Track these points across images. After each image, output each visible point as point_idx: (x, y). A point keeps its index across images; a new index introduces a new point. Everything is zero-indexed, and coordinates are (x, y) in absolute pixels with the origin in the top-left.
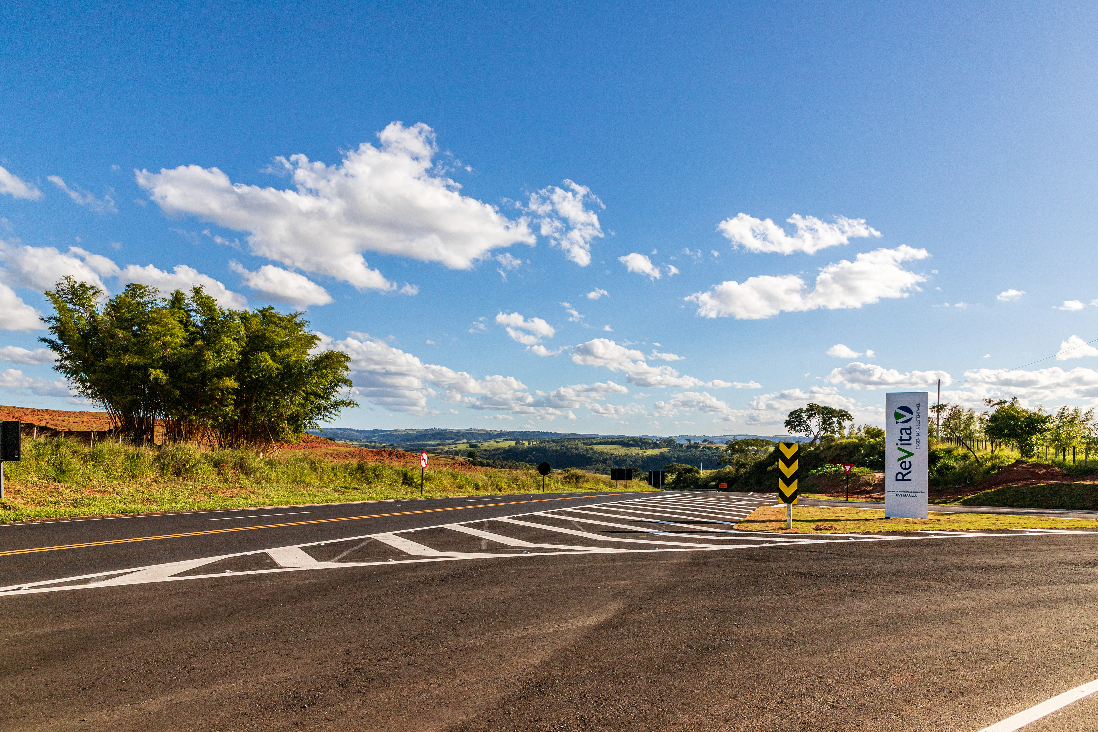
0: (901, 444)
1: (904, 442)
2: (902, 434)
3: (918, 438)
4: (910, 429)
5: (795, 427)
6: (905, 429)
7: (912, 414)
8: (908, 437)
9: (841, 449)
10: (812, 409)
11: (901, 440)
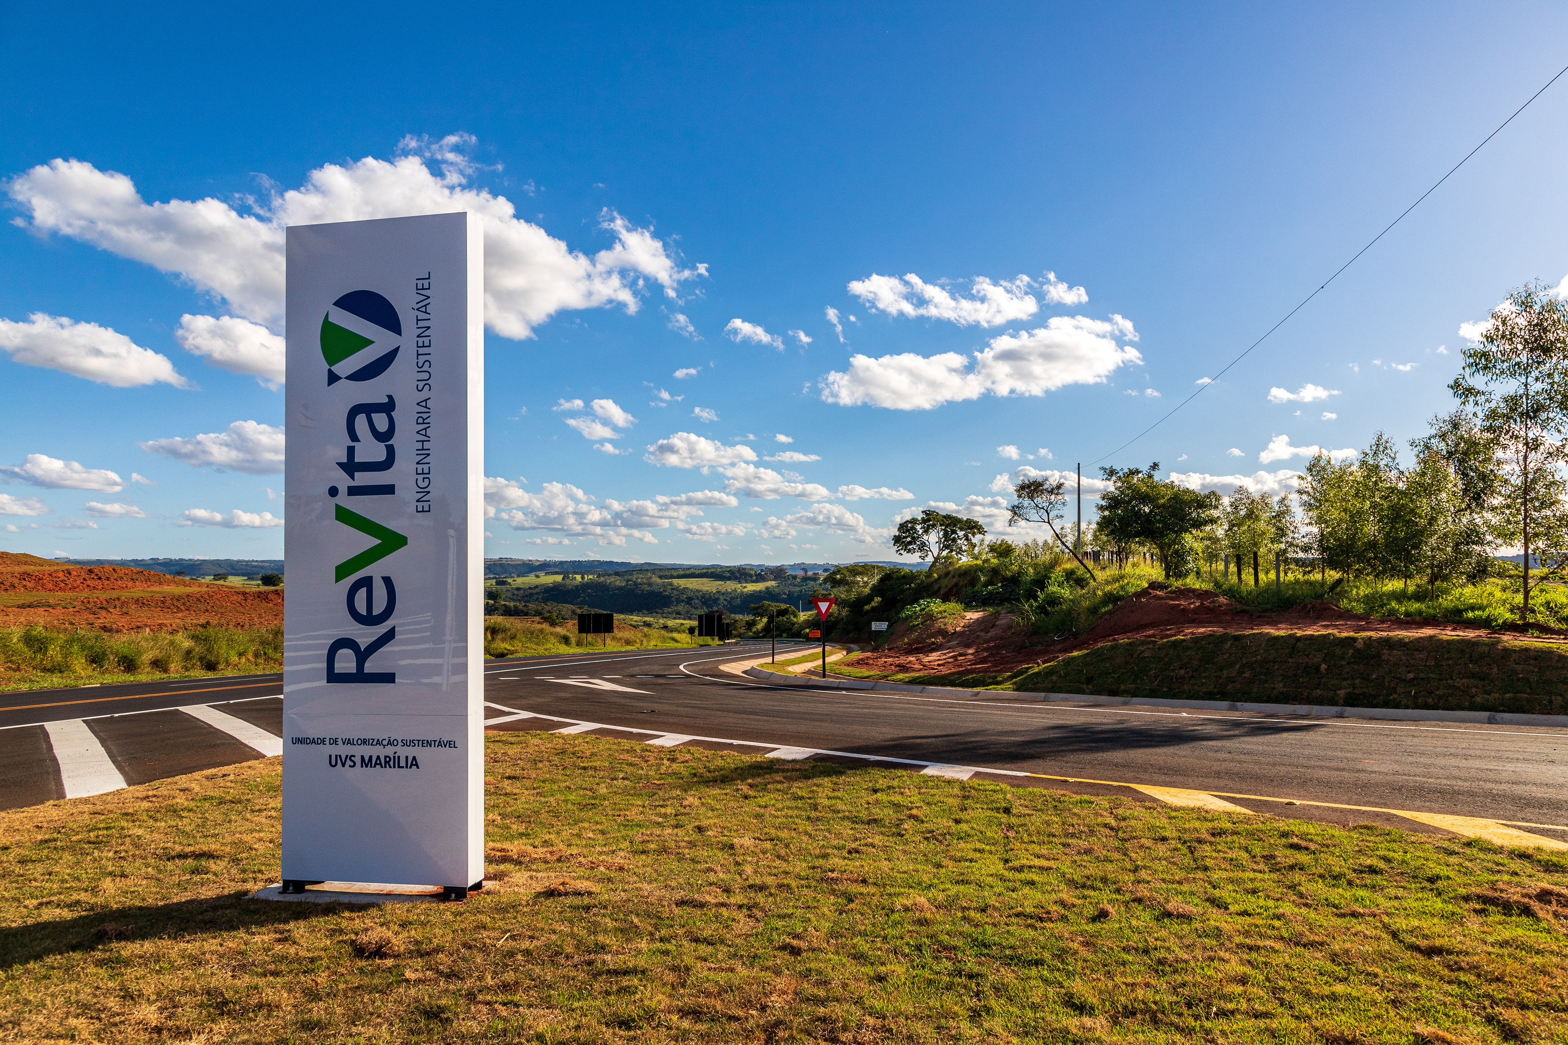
0: (353, 491)
1: (363, 479)
2: (354, 437)
3: (424, 453)
4: (388, 407)
5: (906, 545)
6: (368, 409)
7: (399, 332)
8: (378, 453)
9: (960, 575)
10: (930, 519)
11: (350, 466)
